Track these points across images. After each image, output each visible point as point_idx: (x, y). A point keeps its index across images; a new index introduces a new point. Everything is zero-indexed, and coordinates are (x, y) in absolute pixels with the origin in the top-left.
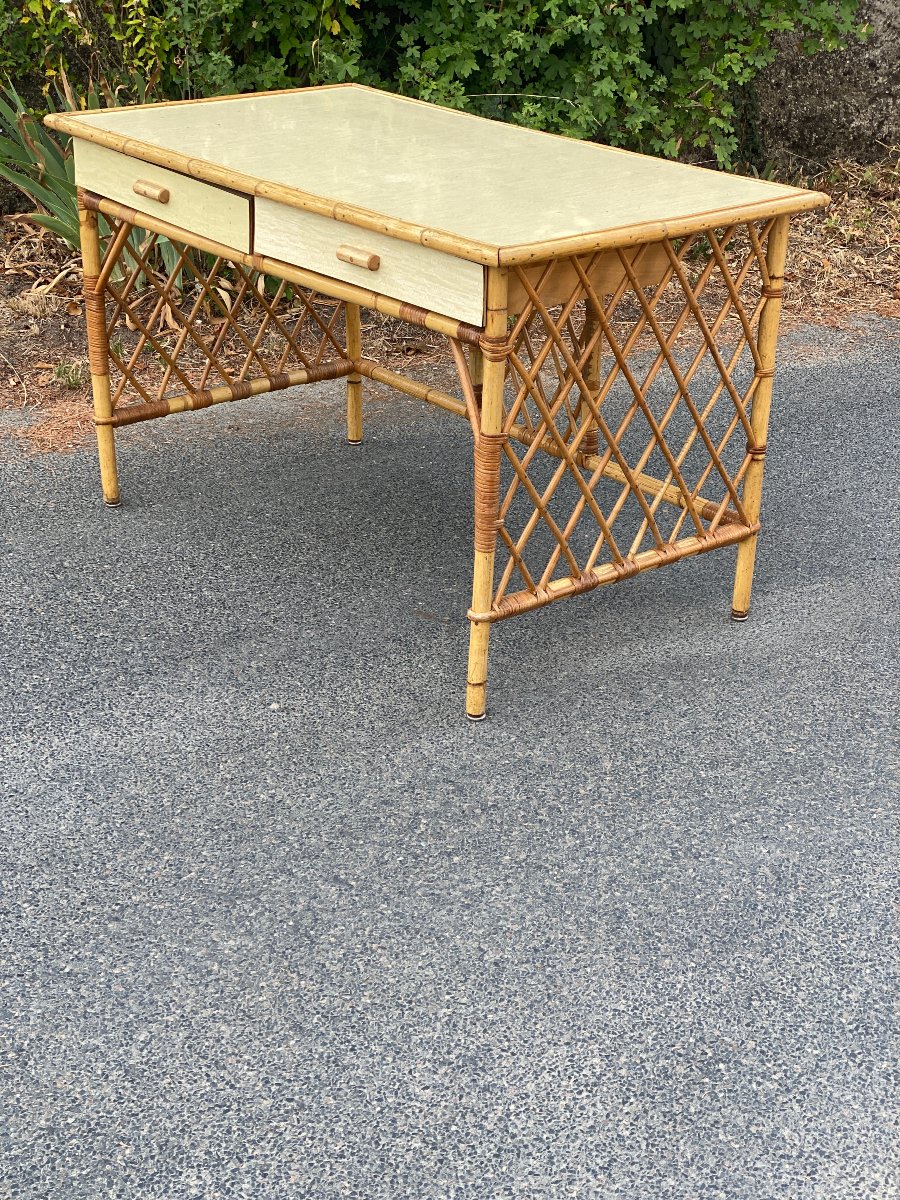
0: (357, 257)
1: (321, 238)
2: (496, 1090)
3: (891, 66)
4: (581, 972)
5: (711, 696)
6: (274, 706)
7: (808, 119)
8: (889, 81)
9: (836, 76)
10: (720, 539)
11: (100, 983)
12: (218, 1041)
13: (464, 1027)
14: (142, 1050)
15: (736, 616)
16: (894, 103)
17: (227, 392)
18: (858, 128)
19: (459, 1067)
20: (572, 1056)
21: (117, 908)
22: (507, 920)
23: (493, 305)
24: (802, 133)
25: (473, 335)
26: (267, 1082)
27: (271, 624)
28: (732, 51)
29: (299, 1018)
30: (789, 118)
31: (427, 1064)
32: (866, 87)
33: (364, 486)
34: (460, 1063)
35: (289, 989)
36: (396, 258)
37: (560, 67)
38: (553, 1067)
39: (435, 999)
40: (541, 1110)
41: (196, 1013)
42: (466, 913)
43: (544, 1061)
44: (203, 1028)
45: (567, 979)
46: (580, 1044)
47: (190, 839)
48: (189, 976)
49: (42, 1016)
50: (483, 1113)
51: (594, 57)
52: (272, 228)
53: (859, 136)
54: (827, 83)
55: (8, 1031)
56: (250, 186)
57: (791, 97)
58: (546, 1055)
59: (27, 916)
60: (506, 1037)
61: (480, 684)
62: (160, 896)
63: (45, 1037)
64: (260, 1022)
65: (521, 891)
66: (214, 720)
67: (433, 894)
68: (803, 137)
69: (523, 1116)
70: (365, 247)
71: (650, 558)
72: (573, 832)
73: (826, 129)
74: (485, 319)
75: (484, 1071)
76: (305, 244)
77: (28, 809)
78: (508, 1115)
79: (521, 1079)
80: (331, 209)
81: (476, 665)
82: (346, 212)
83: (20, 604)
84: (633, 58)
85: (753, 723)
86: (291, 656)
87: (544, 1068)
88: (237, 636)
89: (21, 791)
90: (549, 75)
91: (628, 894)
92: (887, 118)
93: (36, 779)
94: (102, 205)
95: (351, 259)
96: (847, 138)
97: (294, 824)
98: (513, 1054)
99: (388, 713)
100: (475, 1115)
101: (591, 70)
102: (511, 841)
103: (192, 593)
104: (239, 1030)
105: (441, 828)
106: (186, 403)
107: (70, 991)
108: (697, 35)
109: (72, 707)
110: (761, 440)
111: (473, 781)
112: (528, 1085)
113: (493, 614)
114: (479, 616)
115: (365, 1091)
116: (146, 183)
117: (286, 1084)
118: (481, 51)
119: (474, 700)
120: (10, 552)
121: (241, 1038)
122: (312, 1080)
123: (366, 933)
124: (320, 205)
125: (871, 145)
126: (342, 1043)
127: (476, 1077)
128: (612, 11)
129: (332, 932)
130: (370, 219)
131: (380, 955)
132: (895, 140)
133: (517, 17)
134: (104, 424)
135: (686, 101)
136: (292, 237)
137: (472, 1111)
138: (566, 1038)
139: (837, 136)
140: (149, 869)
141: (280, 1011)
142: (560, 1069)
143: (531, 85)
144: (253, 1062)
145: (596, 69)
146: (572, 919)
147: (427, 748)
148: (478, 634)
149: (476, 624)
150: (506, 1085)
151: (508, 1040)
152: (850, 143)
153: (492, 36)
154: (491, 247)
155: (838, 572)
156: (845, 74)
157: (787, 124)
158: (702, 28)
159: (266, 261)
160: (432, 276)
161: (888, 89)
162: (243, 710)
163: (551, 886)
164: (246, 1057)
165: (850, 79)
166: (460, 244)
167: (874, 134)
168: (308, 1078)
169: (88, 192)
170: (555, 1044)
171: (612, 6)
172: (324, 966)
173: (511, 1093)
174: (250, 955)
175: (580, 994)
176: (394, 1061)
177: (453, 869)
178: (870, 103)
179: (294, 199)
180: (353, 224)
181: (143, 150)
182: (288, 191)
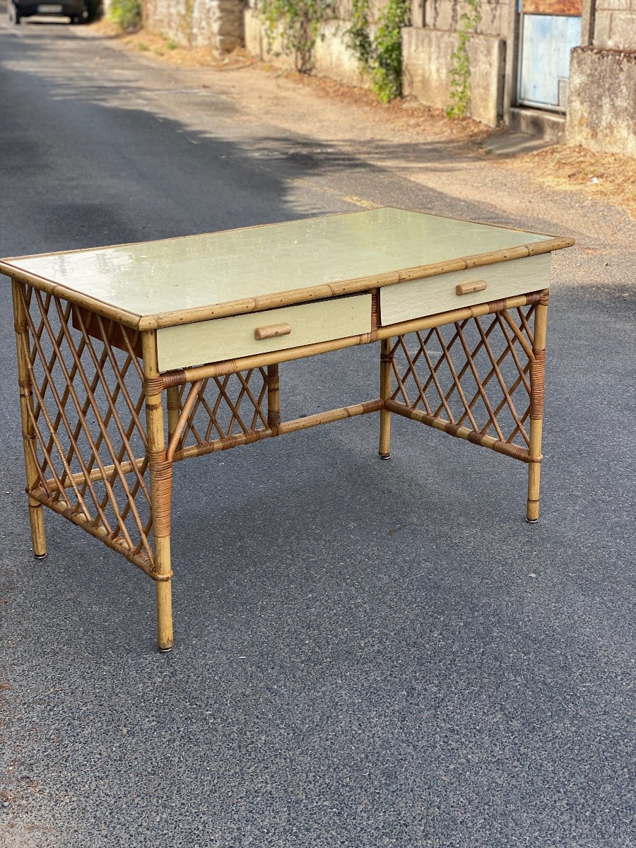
1: (435, 290)
25: (537, 297)
52: (395, 303)
56: (387, 279)
80: (464, 263)
82: (476, 260)
94: (189, 375)
95: (475, 289)
136: (411, 301)
169: (168, 373)
179: (434, 270)
180: (481, 265)
181: (279, 299)
182: (425, 268)
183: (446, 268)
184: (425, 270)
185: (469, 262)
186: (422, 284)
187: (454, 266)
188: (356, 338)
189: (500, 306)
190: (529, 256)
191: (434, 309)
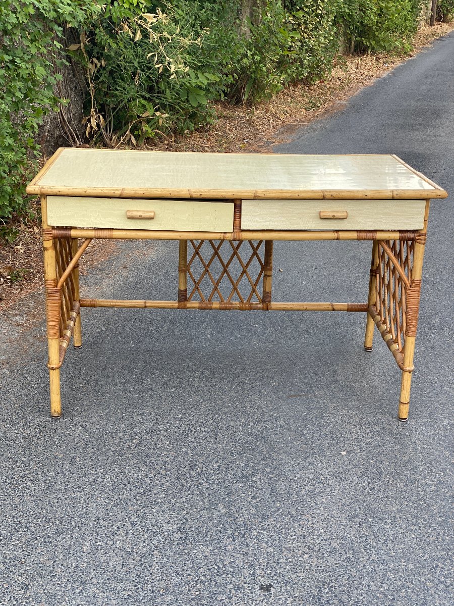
0: (338, 214)
1: (298, 211)
6: (343, 453)
25: (411, 235)
36: (360, 210)
70: (343, 209)
76: (285, 217)
80: (322, 194)
82: (334, 194)
94: (73, 233)
95: (334, 216)
116: (137, 211)
119: (407, 411)
148: (410, 377)
149: (410, 372)
160: (388, 213)
166: (421, 193)
169: (56, 228)
179: (290, 195)
181: (142, 192)
183: (303, 195)
184: (281, 192)
185: (328, 194)
187: (311, 194)
190: (393, 199)
191: (295, 226)
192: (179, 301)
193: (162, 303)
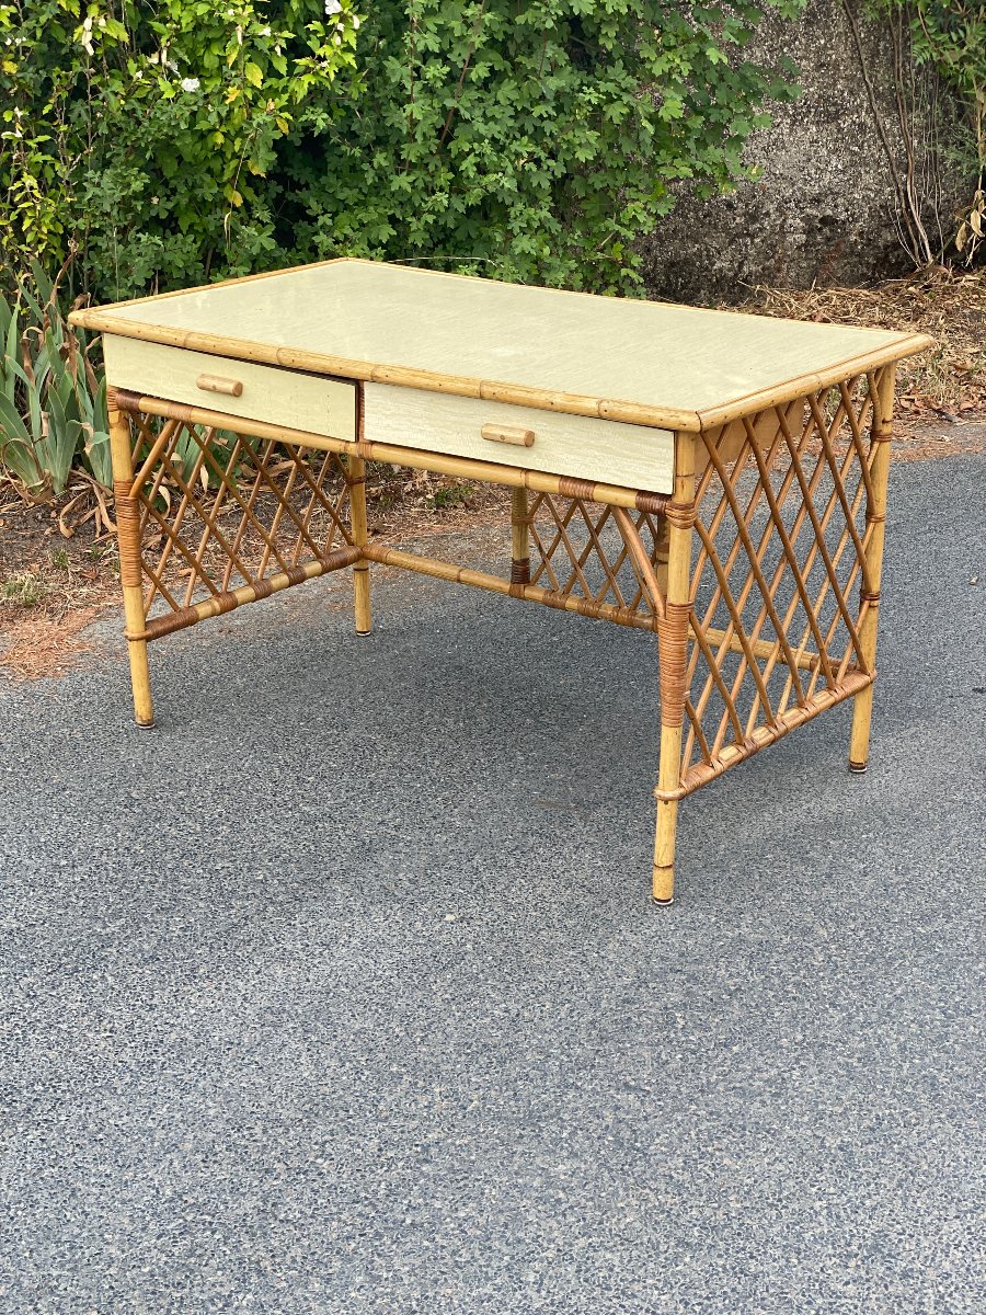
0: (509, 435)
1: (452, 418)
2: (916, 1275)
3: (747, 206)
4: (928, 1145)
5: (880, 852)
6: (449, 917)
7: (673, 264)
8: (746, 222)
9: (697, 218)
10: (848, 690)
11: (453, 1230)
12: (611, 1270)
13: (848, 1217)
14: (538, 1291)
15: (854, 768)
16: (752, 243)
17: (250, 592)
18: (721, 270)
19: (867, 1258)
20: (969, 1228)
21: (419, 1149)
22: (826, 1104)
23: (683, 471)
24: (668, 278)
25: (657, 504)
26: (687, 1304)
27: (394, 833)
28: (634, 200)
29: (679, 1233)
30: (656, 263)
31: (834, 1259)
32: (726, 229)
33: (401, 678)
34: (865, 1253)
35: (650, 1205)
36: (555, 432)
37: (472, 227)
38: (956, 1242)
39: (802, 1193)
40: (971, 1287)
41: (571, 1245)
42: (780, 1102)
43: (945, 1238)
44: (588, 1259)
45: (919, 1153)
46: (969, 1215)
47: (449, 1067)
48: (540, 1208)
49: (412, 1273)
50: (917, 1298)
51: (512, 215)
52: (388, 413)
53: (722, 279)
54: (689, 227)
55: (387, 1294)
56: (365, 371)
57: (655, 243)
58: (943, 1232)
59: (328, 1172)
60: (894, 1220)
61: (669, 867)
62: (457, 1130)
63: (430, 1294)
64: (642, 1243)
65: (820, 1072)
66: (395, 940)
67: (734, 1088)
68: (669, 283)
69: (955, 1295)
70: (515, 423)
71: (794, 717)
72: (833, 1005)
73: (690, 274)
74: (675, 486)
75: (894, 1257)
76: (432, 426)
77: (257, 1059)
78: (942, 1297)
79: (933, 1260)
80: (477, 388)
81: (664, 846)
82: (497, 390)
83: (112, 844)
84: (545, 213)
85: (936, 873)
86: (436, 863)
87: (948, 1245)
88: (367, 851)
89: (236, 1041)
90: (460, 235)
91: (927, 1060)
92: (746, 258)
93: (244, 1027)
94: (143, 404)
95: (503, 437)
96: (710, 280)
97: (547, 1037)
98: (912, 1236)
99: (571, 909)
100: (911, 1303)
101: (509, 228)
102: (779, 1023)
103: (290, 809)
104: (626, 1255)
105: (701, 1020)
106: (214, 607)
107: (426, 1243)
108: (598, 186)
109: (237, 947)
110: (875, 587)
111: (700, 967)
112: (943, 1263)
113: (682, 790)
114: (669, 794)
115: (789, 1296)
116: (213, 377)
117: (706, 1302)
118: (394, 214)
119: (662, 884)
120: (64, 790)
121: (632, 1263)
122: (730, 1294)
123: (693, 1136)
124: (461, 385)
125: (734, 286)
126: (737, 1252)
127: (889, 1265)
128: (523, 166)
129: (657, 1141)
130: (529, 395)
131: (721, 1158)
132: (756, 280)
133: (428, 179)
134: (138, 640)
135: (592, 254)
136: (415, 420)
137: (905, 1299)
138: (952, 1213)
139: (701, 279)
140: (426, 1104)
141: (655, 1229)
142: (963, 1243)
143: (440, 246)
144: (660, 1285)
145: (515, 226)
146: (887, 1092)
147: (635, 941)
148: (668, 813)
149: (666, 802)
150: (923, 1268)
151: (898, 1223)
152: (713, 286)
153: (404, 199)
154: (689, 413)
155: (926, 713)
156: (705, 217)
157: (653, 270)
158: (602, 179)
159: (375, 447)
160: (606, 448)
161: (746, 229)
162: (419, 925)
163: (847, 1063)
164: (650, 1281)
165: (710, 221)
166: (650, 413)
167: (736, 275)
168: (725, 1293)
169: (121, 391)
170: (946, 1220)
171: (522, 162)
172: (671, 1177)
173: (931, 1274)
174: (590, 1178)
175: (940, 1166)
176: (799, 1263)
177: (737, 1059)
178: (730, 244)
179: (426, 381)
180: (503, 402)
181: (213, 343)
182: (416, 373)
183: (448, 385)
184: (414, 375)
185: (485, 388)
186: (432, 401)
187: (460, 386)
188: (340, 443)
189: (581, 490)
190: (600, 417)
191: (450, 447)
192: (513, 582)
193: (486, 580)
